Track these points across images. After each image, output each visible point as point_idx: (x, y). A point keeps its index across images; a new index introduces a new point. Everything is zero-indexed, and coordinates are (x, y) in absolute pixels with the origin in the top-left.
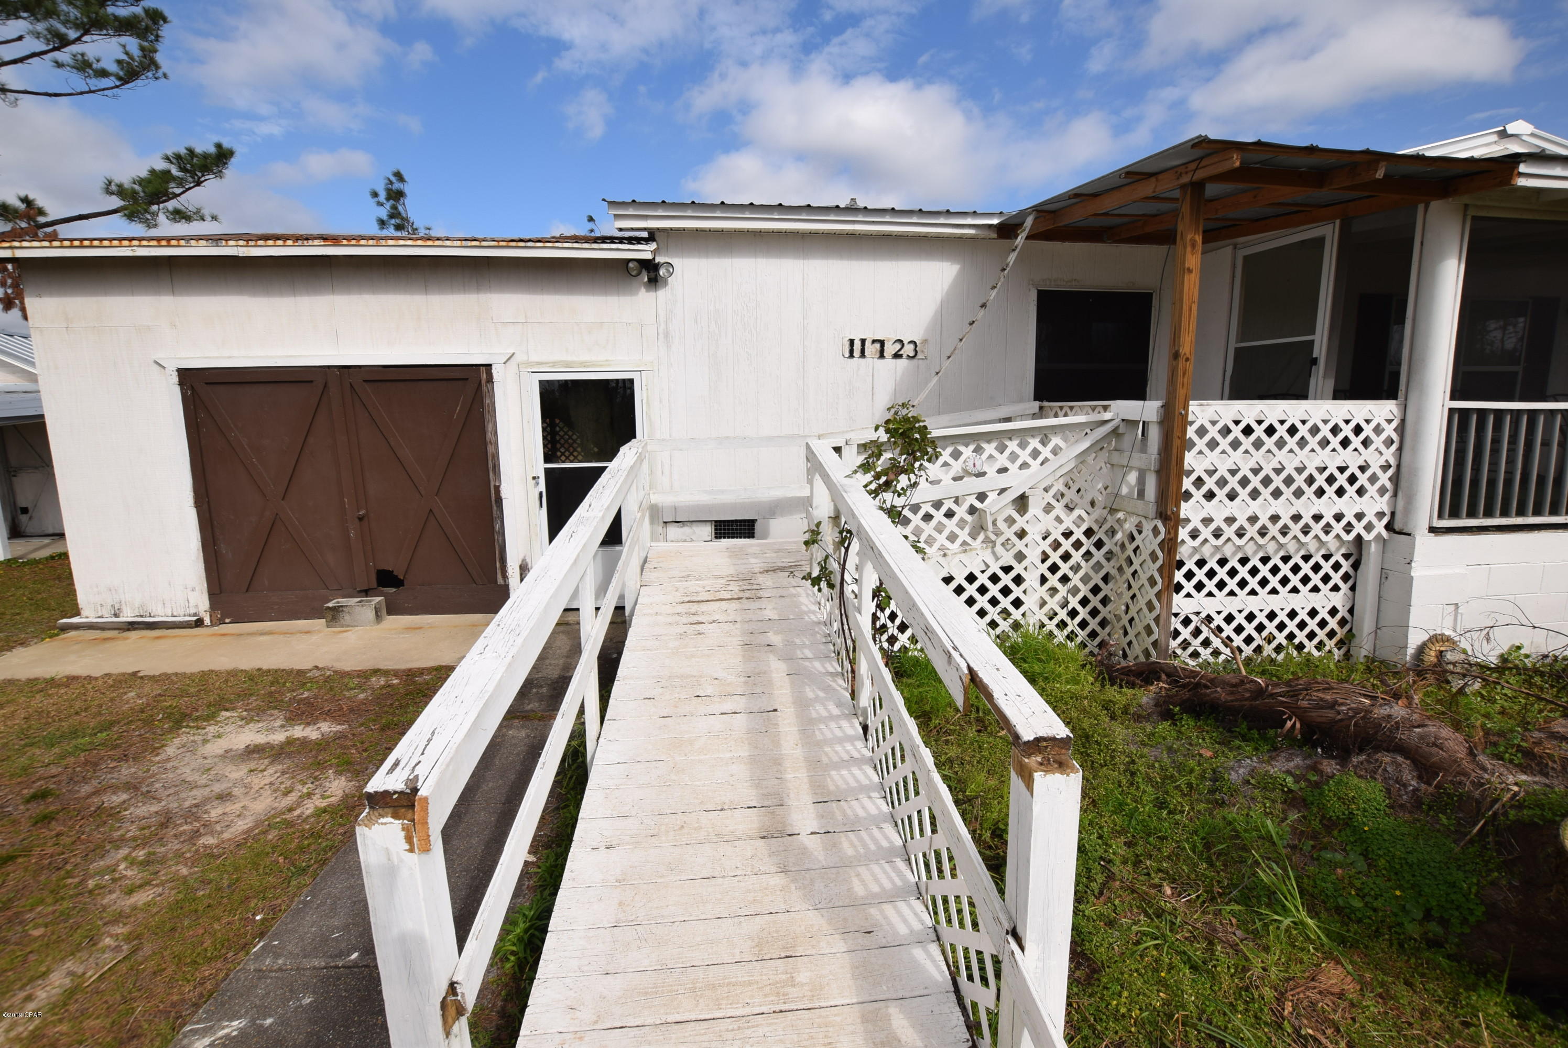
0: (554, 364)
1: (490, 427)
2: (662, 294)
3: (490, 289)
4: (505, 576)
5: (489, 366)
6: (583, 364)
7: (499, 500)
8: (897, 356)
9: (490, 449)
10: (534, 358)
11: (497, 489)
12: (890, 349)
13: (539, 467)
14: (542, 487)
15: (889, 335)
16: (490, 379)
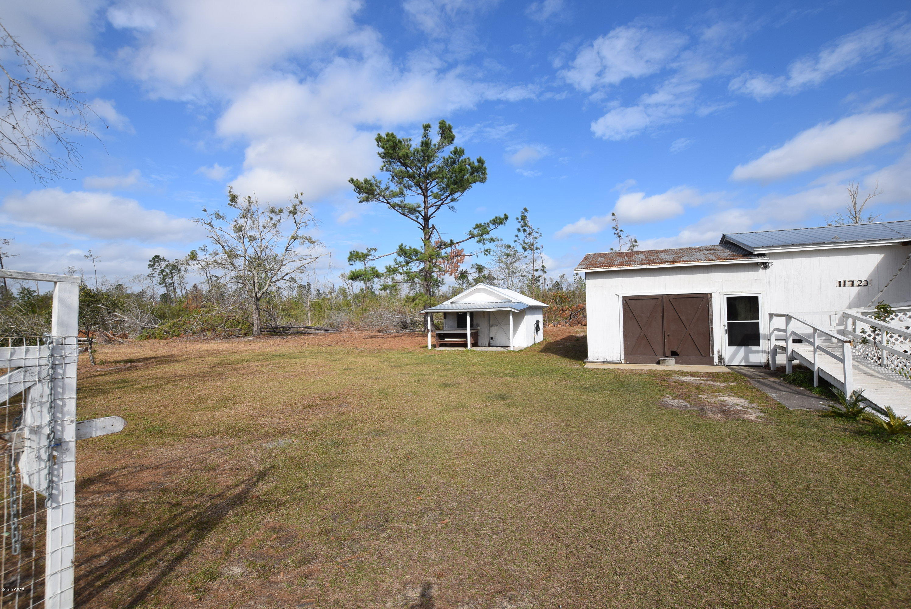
0: (732, 292)
1: (710, 310)
2: (768, 270)
3: (712, 273)
4: (713, 354)
5: (711, 294)
6: (741, 292)
7: (712, 331)
8: (859, 285)
9: (710, 317)
10: (725, 290)
11: (712, 328)
12: (856, 284)
13: (726, 322)
14: (726, 328)
15: (856, 279)
16: (711, 297)
